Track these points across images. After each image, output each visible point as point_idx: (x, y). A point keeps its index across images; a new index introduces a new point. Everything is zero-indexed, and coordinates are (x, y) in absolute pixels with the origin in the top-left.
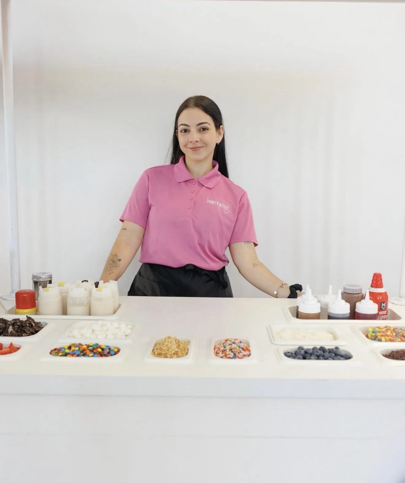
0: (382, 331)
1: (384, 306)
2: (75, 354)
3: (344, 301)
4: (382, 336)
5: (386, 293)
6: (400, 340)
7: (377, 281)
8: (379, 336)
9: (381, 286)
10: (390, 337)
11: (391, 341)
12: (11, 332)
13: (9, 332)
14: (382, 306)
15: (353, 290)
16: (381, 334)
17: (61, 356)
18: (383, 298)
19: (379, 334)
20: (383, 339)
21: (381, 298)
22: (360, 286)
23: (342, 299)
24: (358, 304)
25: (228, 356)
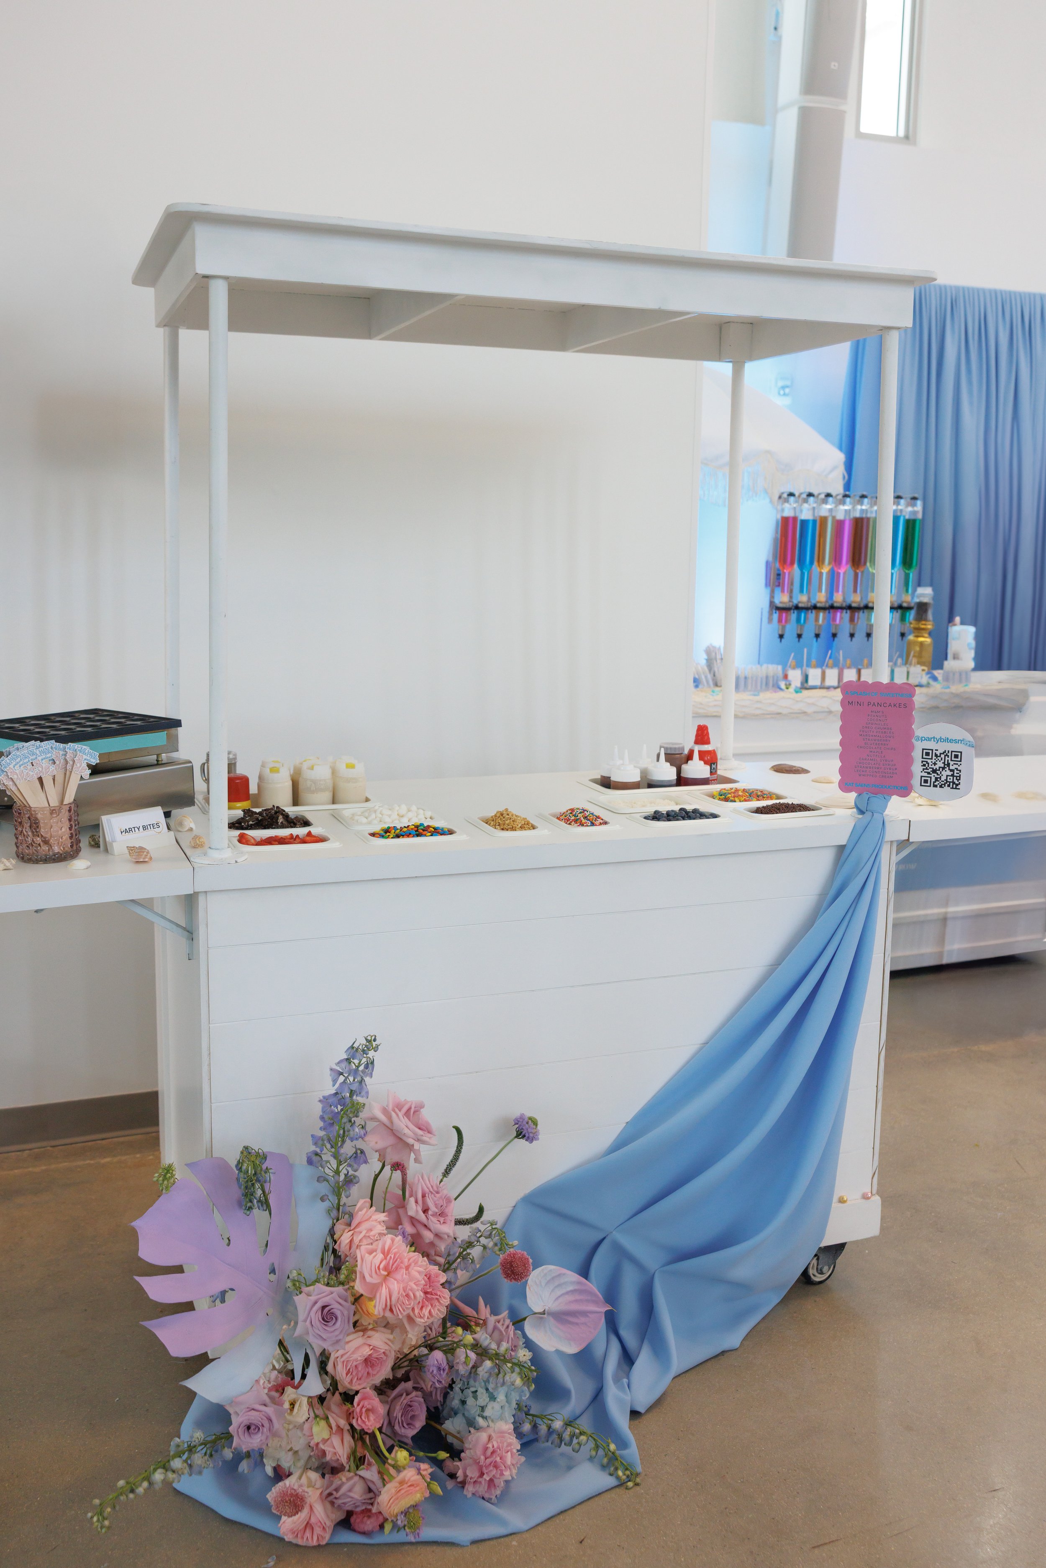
0: (732, 792)
1: (714, 768)
2: (410, 834)
3: (668, 764)
4: (734, 797)
5: (714, 750)
6: (756, 800)
7: (702, 735)
8: (731, 797)
9: (708, 742)
10: (744, 797)
11: (745, 800)
12: (282, 823)
13: (279, 823)
14: (712, 768)
15: (675, 748)
16: (733, 795)
17: (392, 838)
18: (711, 758)
19: (730, 795)
20: (736, 799)
21: (709, 758)
22: (681, 744)
23: (666, 761)
24: (684, 767)
25: (585, 825)
